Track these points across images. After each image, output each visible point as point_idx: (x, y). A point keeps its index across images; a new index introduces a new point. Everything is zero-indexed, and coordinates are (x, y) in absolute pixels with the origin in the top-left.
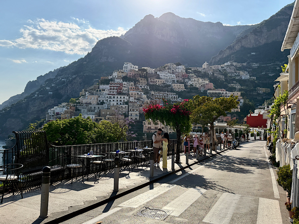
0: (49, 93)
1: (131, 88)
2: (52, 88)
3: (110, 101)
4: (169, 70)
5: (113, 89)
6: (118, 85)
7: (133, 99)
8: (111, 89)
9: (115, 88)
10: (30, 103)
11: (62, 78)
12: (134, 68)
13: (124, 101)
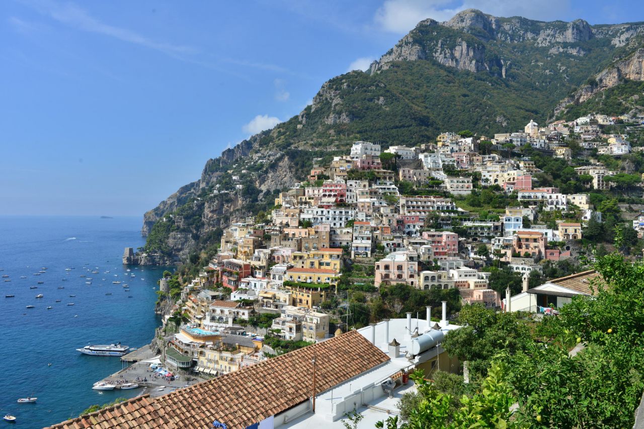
0: (238, 186)
1: (363, 193)
2: (242, 176)
3: (322, 219)
4: (446, 149)
5: (330, 196)
6: (338, 188)
7: (365, 216)
8: (325, 196)
9: (333, 193)
10: (206, 205)
11: (260, 158)
12: (371, 150)
13: (347, 219)
